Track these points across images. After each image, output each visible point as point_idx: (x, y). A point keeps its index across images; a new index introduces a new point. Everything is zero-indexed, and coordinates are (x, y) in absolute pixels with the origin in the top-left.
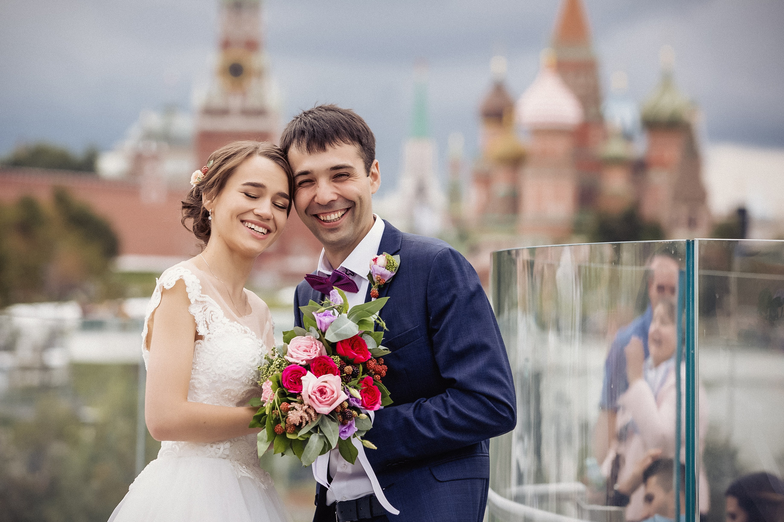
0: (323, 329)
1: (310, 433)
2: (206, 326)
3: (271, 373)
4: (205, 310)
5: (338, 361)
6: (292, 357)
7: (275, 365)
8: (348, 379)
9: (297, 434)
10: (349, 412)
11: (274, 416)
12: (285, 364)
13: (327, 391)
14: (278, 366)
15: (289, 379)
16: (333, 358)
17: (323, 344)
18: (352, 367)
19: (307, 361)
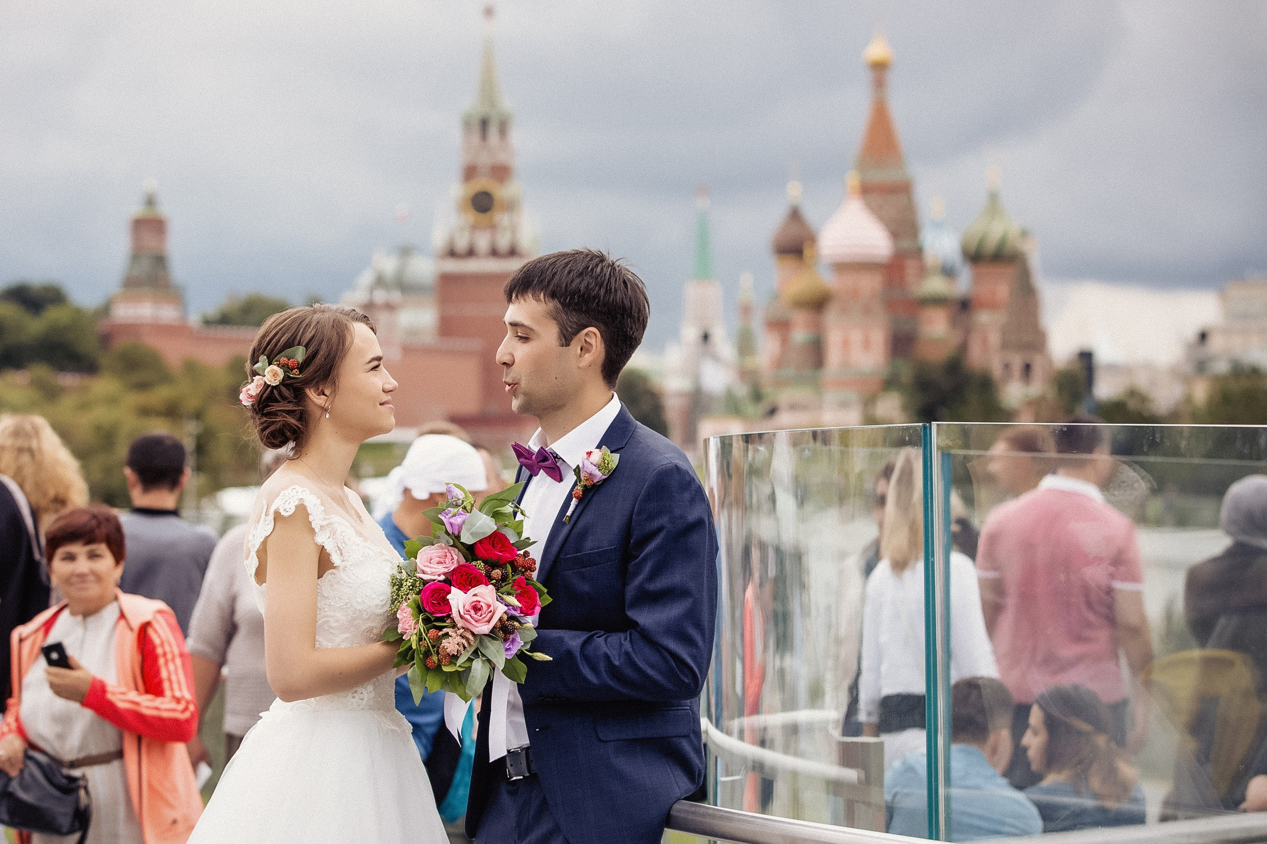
0: (456, 533)
1: (470, 660)
2: (338, 552)
3: (404, 597)
4: (334, 534)
5: (482, 566)
6: (424, 574)
7: (407, 587)
8: (499, 585)
9: (456, 664)
10: (510, 624)
11: (423, 649)
12: (419, 584)
13: (482, 606)
14: (411, 587)
15: (431, 601)
16: (475, 564)
17: (459, 550)
18: (500, 570)
19: (444, 574)
